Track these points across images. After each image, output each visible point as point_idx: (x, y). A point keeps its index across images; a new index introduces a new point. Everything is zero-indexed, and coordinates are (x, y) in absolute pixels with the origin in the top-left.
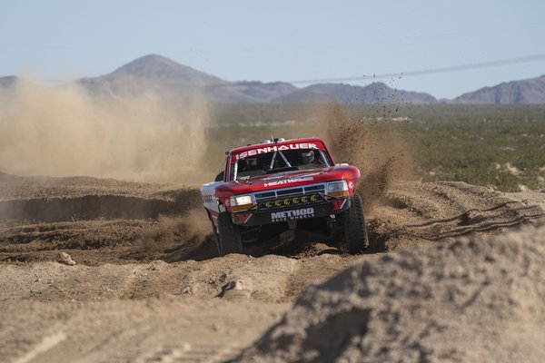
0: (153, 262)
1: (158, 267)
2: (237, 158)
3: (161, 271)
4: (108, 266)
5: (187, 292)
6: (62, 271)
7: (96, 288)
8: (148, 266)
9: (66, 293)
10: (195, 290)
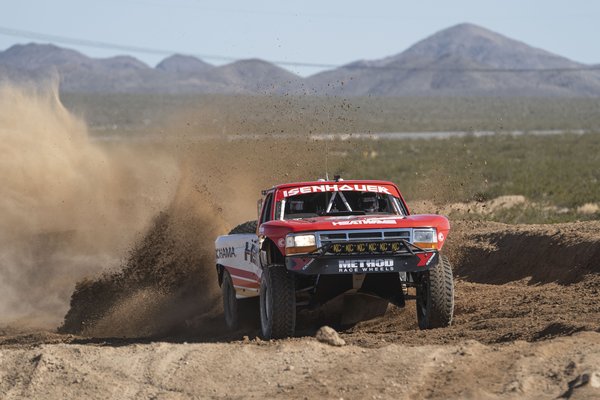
0: (462, 343)
1: (469, 350)
2: (285, 194)
3: (474, 356)
4: (393, 348)
5: (514, 390)
6: (325, 354)
7: (376, 382)
8: (455, 349)
9: (331, 390)
10: (526, 387)
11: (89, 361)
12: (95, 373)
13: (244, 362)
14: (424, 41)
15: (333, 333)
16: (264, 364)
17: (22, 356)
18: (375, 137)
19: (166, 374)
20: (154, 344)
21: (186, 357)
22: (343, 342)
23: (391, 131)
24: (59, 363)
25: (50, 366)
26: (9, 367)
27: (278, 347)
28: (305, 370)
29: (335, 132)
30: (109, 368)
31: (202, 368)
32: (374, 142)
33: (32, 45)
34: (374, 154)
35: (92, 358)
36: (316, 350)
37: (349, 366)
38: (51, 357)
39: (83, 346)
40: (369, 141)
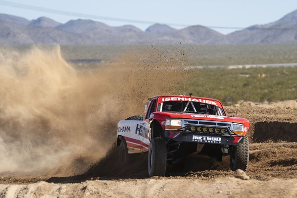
11: (112, 189)
12: (115, 195)
13: (195, 189)
14: (291, 13)
15: (243, 173)
16: (206, 190)
17: (76, 187)
18: (264, 66)
19: (153, 196)
20: (146, 180)
21: (164, 187)
22: (248, 177)
23: (273, 63)
24: (96, 191)
25: (91, 192)
26: (70, 193)
27: (213, 181)
28: (228, 193)
29: (243, 64)
30: (123, 193)
31: (173, 193)
32: (264, 69)
33: (79, 20)
34: (264, 75)
35: (114, 188)
36: (234, 182)
37: (252, 190)
38: (92, 187)
39: (109, 181)
40: (261, 68)
